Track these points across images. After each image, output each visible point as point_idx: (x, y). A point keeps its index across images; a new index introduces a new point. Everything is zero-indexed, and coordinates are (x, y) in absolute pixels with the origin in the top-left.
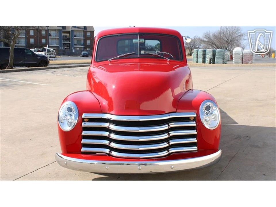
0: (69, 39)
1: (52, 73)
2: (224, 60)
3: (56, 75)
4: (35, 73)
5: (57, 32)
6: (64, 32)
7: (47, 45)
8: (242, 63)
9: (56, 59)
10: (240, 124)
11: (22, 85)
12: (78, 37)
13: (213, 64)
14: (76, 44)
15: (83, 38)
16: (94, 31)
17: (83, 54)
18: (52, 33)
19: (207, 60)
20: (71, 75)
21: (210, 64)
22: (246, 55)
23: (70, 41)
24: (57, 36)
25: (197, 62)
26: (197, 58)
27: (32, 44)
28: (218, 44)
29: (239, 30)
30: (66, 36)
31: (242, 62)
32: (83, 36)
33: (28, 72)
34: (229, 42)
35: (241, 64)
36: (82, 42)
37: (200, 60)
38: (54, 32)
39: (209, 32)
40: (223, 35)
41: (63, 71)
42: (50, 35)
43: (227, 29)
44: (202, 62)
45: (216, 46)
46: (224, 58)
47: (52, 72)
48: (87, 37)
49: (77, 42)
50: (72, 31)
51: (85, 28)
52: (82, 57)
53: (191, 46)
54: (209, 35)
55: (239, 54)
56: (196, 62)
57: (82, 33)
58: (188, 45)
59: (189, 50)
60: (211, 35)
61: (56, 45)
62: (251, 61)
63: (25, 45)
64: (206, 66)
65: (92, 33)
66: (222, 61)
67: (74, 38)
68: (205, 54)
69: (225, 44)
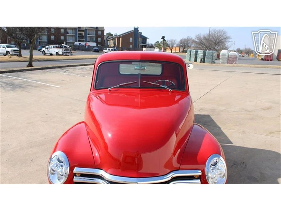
0: (83, 37)
1: (65, 72)
2: (212, 60)
3: (68, 75)
4: (50, 72)
5: (73, 31)
6: (79, 31)
7: (65, 42)
8: (228, 64)
9: (72, 55)
10: (234, 144)
11: (36, 87)
12: (91, 35)
13: (204, 63)
14: (89, 40)
15: (95, 36)
16: (104, 30)
17: (95, 50)
18: (69, 31)
19: (199, 60)
20: (81, 74)
21: (201, 64)
22: (231, 56)
23: (84, 38)
24: (74, 34)
25: (190, 61)
26: (190, 57)
27: (53, 40)
28: (208, 45)
29: (225, 33)
30: (81, 34)
31: (227, 62)
32: (95, 34)
33: (43, 71)
34: (216, 43)
35: (226, 64)
36: (94, 39)
37: (193, 59)
38: (71, 31)
39: (200, 34)
40: (211, 37)
41: (75, 70)
42: (68, 33)
43: (215, 32)
44: (194, 61)
45: (205, 46)
46: (212, 58)
47: (65, 70)
48: (98, 35)
49: (90, 39)
50: (86, 30)
51: (97, 28)
52: (94, 52)
53: (184, 45)
54: (200, 37)
55: (226, 56)
56: (188, 60)
57: (95, 32)
58: (182, 44)
59: (182, 48)
60: (202, 37)
61: (73, 41)
62: (235, 62)
63: (47, 41)
64: (197, 65)
65: (103, 31)
66: (211, 60)
67: (88, 35)
68: (197, 54)
69: (213, 45)
